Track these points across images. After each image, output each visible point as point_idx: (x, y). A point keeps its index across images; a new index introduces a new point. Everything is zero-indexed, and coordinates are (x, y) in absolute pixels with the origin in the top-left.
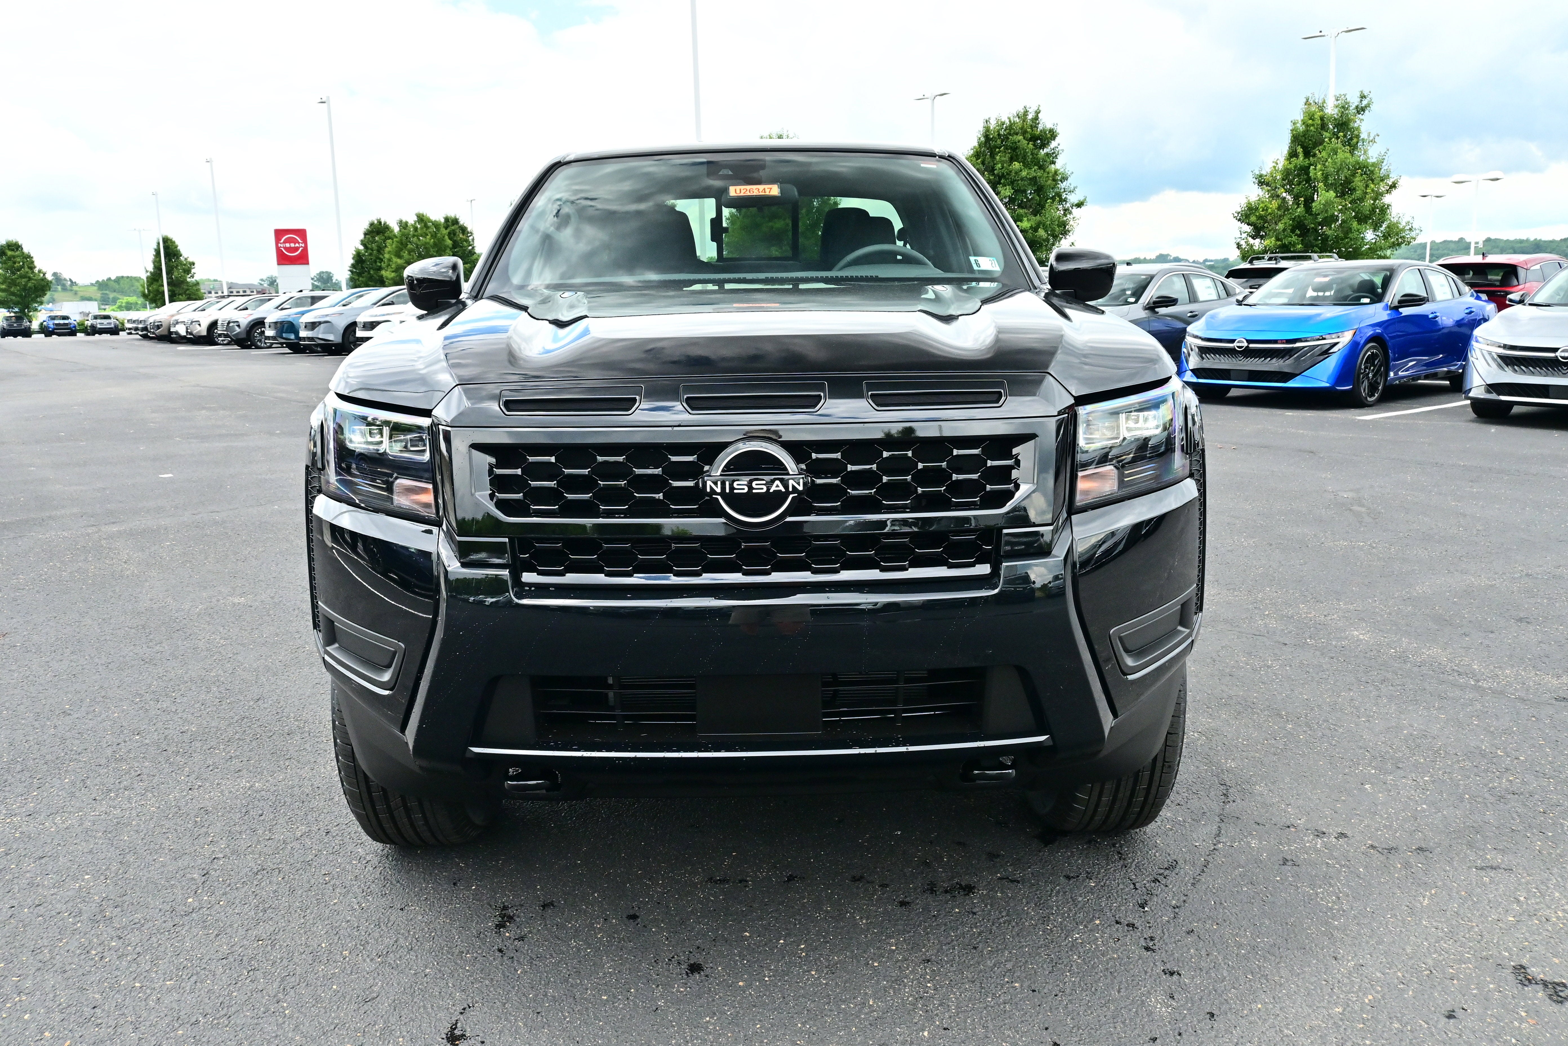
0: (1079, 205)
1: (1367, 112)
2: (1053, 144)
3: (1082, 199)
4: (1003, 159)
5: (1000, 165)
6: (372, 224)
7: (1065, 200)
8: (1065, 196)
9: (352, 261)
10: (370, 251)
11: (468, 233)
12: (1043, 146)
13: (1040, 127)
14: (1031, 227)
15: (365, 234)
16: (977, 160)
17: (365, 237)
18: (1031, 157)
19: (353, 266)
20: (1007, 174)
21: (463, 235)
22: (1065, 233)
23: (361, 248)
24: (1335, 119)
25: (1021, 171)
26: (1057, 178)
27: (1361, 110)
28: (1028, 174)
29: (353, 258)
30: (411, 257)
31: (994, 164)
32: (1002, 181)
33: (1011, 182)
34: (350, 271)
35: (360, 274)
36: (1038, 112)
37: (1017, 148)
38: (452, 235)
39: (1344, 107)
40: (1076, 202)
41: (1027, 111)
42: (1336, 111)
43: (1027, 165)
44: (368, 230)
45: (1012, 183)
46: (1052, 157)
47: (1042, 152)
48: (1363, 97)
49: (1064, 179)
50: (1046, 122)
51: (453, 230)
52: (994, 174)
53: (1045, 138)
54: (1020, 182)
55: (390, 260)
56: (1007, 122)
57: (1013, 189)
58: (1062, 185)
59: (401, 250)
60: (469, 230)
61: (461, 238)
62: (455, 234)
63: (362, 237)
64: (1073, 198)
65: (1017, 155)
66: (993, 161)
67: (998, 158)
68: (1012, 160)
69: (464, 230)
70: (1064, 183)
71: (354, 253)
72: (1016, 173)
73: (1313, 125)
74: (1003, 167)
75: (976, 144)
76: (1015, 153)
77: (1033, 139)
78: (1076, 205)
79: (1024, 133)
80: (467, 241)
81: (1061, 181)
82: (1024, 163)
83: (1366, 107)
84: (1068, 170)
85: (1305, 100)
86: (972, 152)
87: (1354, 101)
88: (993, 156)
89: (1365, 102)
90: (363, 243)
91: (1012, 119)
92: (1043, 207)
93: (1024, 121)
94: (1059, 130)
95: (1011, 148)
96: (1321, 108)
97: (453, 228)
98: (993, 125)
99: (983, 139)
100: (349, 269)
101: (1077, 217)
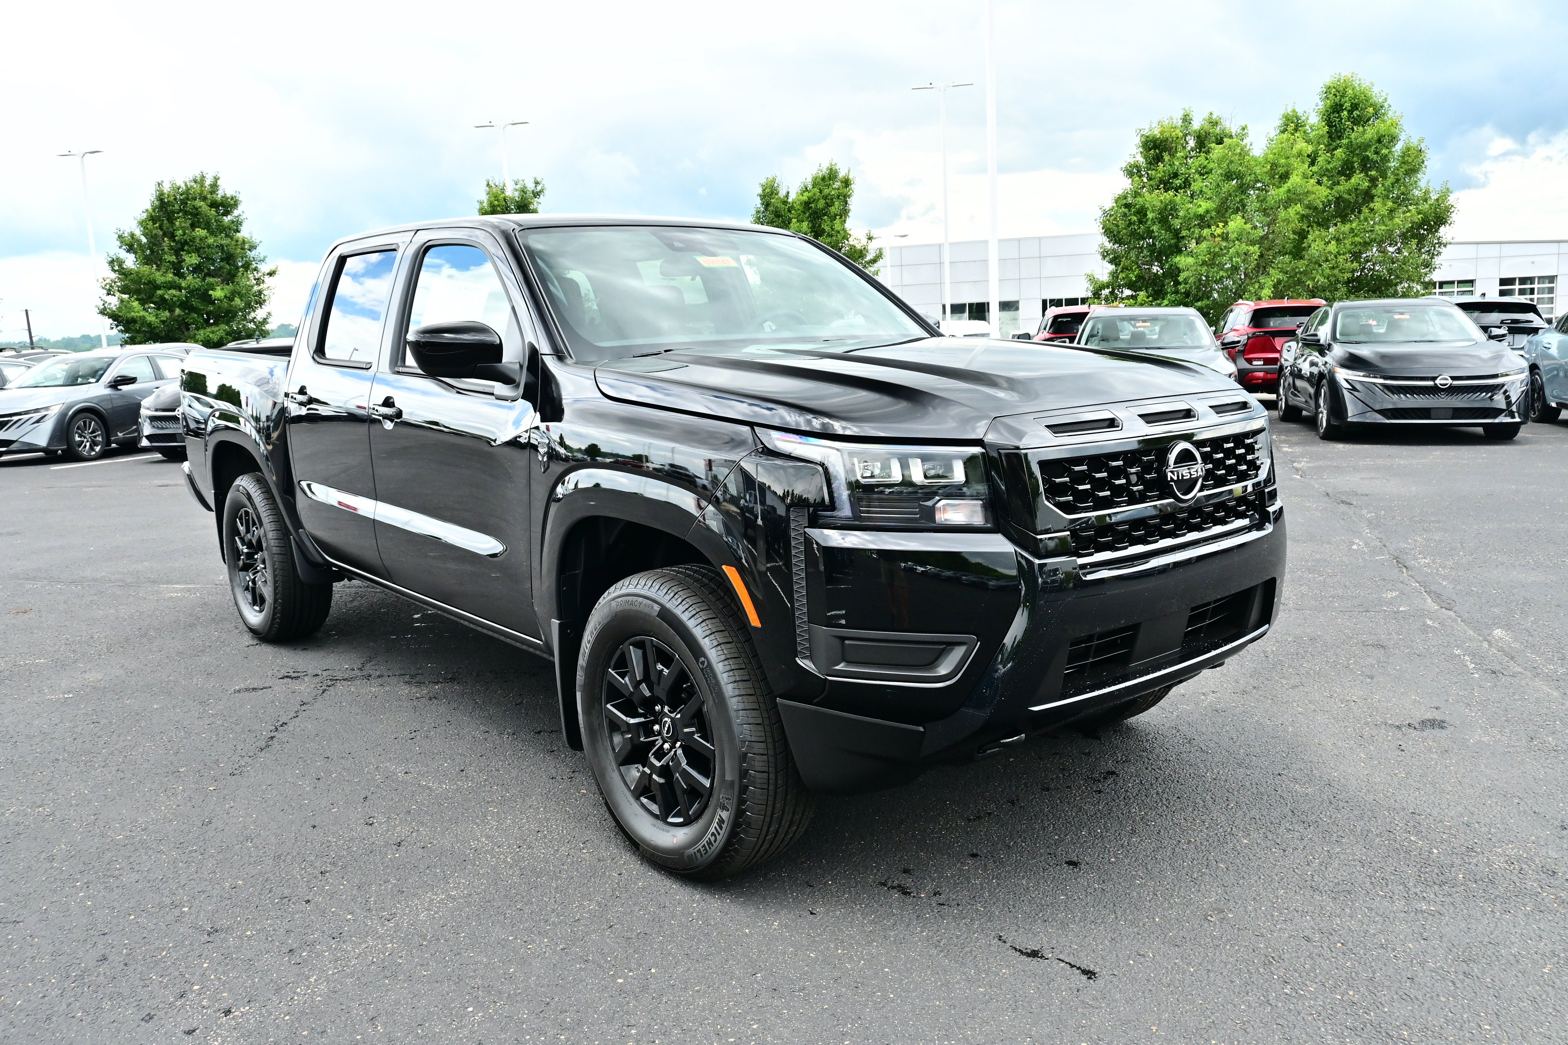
0: (271, 274)
1: (541, 196)
2: (236, 213)
3: (273, 268)
4: (183, 225)
5: (180, 232)
7: (256, 269)
8: (255, 265)
12: (227, 213)
13: (220, 193)
14: (225, 297)
16: (154, 224)
18: (215, 224)
20: (191, 241)
22: (261, 303)
24: (517, 202)
25: (206, 238)
26: (248, 246)
27: (536, 194)
28: (214, 242)
31: (174, 230)
32: (186, 248)
33: (196, 249)
36: (216, 179)
37: (197, 214)
39: (523, 191)
40: (267, 271)
41: (203, 177)
42: (517, 194)
43: (212, 233)
45: (198, 250)
46: (237, 225)
47: (227, 219)
48: (537, 183)
49: (252, 248)
50: (226, 189)
52: (174, 241)
53: (227, 205)
54: (206, 249)
56: (183, 186)
57: (199, 256)
58: (252, 254)
64: (264, 268)
65: (198, 222)
66: (172, 227)
67: (177, 223)
68: (193, 226)
70: (253, 252)
72: (201, 240)
73: (499, 205)
74: (184, 234)
75: (149, 207)
76: (196, 219)
77: (214, 205)
78: (268, 274)
79: (204, 199)
81: (249, 250)
82: (208, 230)
83: (540, 192)
84: (256, 239)
85: (486, 183)
86: (145, 215)
87: (530, 186)
88: (171, 220)
89: (539, 188)
91: (188, 184)
92: (234, 276)
93: (202, 186)
94: (241, 197)
95: (191, 214)
96: (503, 190)
98: (166, 188)
99: (157, 203)
101: (272, 286)
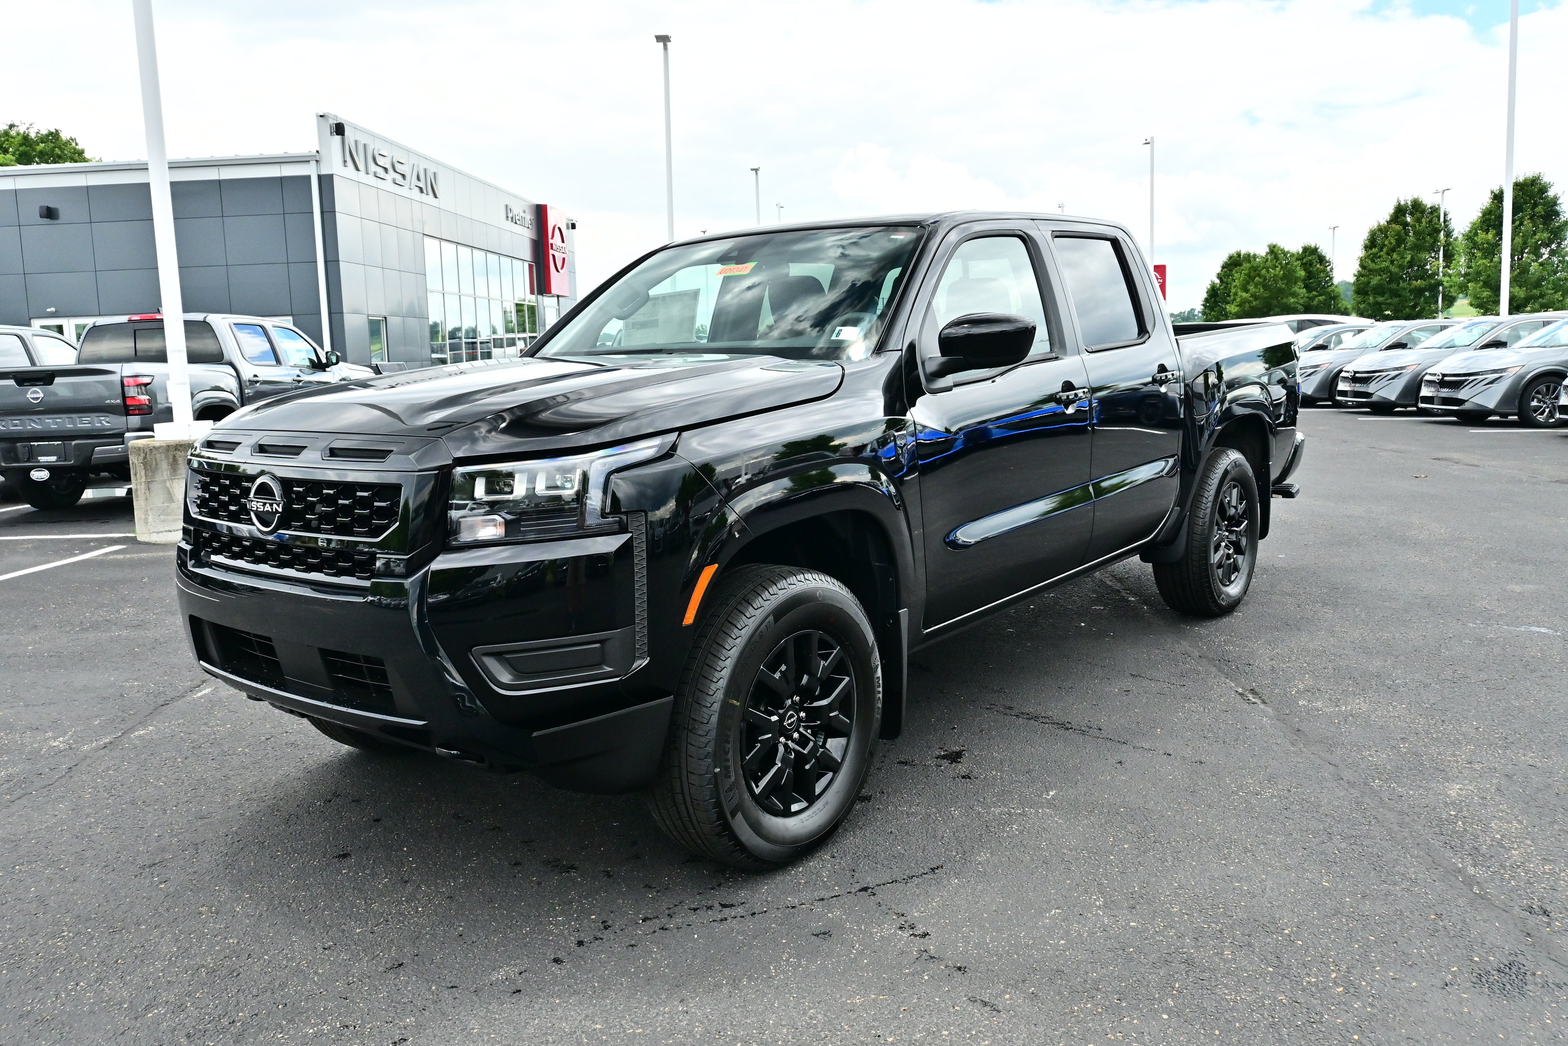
6: (1231, 257)
9: (1205, 295)
10: (1224, 285)
11: (1327, 262)
15: (1223, 267)
17: (1222, 271)
19: (1206, 300)
21: (1321, 265)
23: (1217, 281)
29: (1207, 292)
30: (1257, 290)
34: (1203, 305)
35: (1212, 309)
38: (1306, 266)
44: (1226, 263)
51: (1310, 260)
55: (1236, 294)
59: (1248, 283)
60: (1327, 259)
61: (1318, 269)
62: (1311, 265)
63: (1219, 270)
69: (1322, 259)
71: (1209, 287)
80: (1324, 271)
90: (1219, 276)
97: (1310, 258)
100: (1202, 303)
